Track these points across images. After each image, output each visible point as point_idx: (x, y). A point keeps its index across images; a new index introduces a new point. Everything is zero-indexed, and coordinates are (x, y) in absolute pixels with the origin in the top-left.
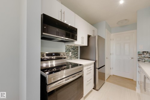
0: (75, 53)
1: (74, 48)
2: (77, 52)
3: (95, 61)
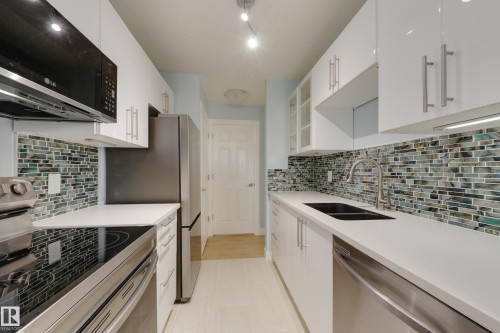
0: (82, 177)
1: (74, 155)
2: (90, 175)
3: (180, 202)
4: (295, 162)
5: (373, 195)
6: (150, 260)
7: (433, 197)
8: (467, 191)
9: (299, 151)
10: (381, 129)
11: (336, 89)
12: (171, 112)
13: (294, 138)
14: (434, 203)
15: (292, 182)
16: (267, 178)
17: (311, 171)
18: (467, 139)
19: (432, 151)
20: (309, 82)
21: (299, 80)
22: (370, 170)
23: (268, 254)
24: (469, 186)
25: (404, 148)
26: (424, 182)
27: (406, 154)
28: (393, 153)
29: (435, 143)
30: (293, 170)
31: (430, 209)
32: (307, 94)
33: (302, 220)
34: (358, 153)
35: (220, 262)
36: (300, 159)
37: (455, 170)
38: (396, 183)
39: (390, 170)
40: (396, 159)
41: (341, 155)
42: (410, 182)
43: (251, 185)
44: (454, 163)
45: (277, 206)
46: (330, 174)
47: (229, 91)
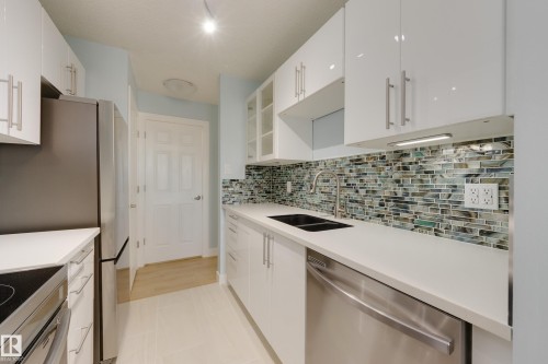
3: (99, 225)
4: (253, 172)
5: (331, 205)
6: (57, 321)
7: (382, 205)
8: (407, 199)
9: (259, 159)
10: (346, 142)
11: (301, 98)
12: (81, 94)
13: (253, 145)
14: (382, 210)
15: (249, 193)
16: (221, 189)
17: (269, 181)
18: (407, 155)
19: (380, 165)
20: (271, 85)
21: (259, 82)
22: (328, 181)
23: (222, 277)
24: (407, 194)
25: (358, 161)
26: (374, 192)
27: (359, 167)
28: (348, 165)
29: (383, 158)
30: (251, 180)
31: (379, 216)
32: (268, 99)
33: (269, 235)
34: (317, 163)
35: (158, 298)
36: (258, 168)
37: (398, 181)
38: (351, 192)
39: (346, 181)
40: (351, 171)
41: (301, 165)
42: (362, 192)
43: (199, 198)
44: (397, 175)
45: (234, 222)
46: (289, 184)
47: (169, 80)
